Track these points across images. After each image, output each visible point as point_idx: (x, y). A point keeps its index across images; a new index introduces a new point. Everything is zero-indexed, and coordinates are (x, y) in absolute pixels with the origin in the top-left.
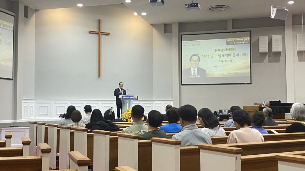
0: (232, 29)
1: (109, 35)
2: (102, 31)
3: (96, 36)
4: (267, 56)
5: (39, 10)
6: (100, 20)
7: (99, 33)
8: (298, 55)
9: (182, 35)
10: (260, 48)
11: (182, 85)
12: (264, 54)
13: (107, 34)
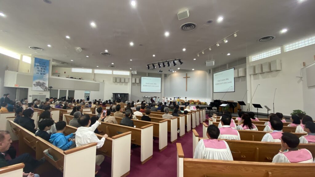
0: (229, 68)
6: (187, 73)
13: (189, 77)
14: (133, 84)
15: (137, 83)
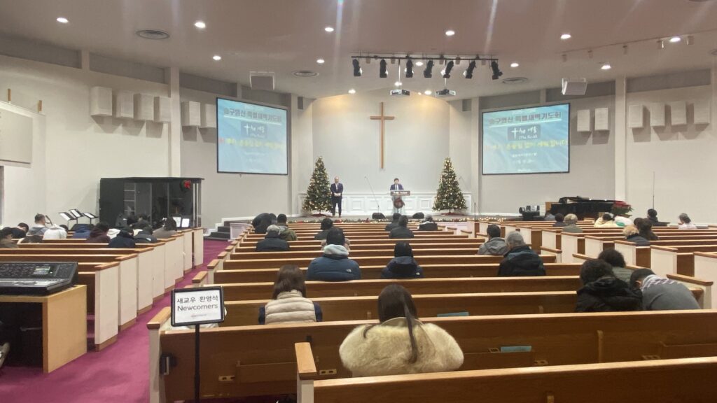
0: (547, 101)
2: (386, 115)
3: (378, 122)
4: (591, 136)
5: (316, 99)
6: (382, 103)
7: (382, 118)
8: (634, 134)
9: (483, 113)
10: (578, 127)
11: (483, 175)
12: (586, 135)
13: (392, 118)
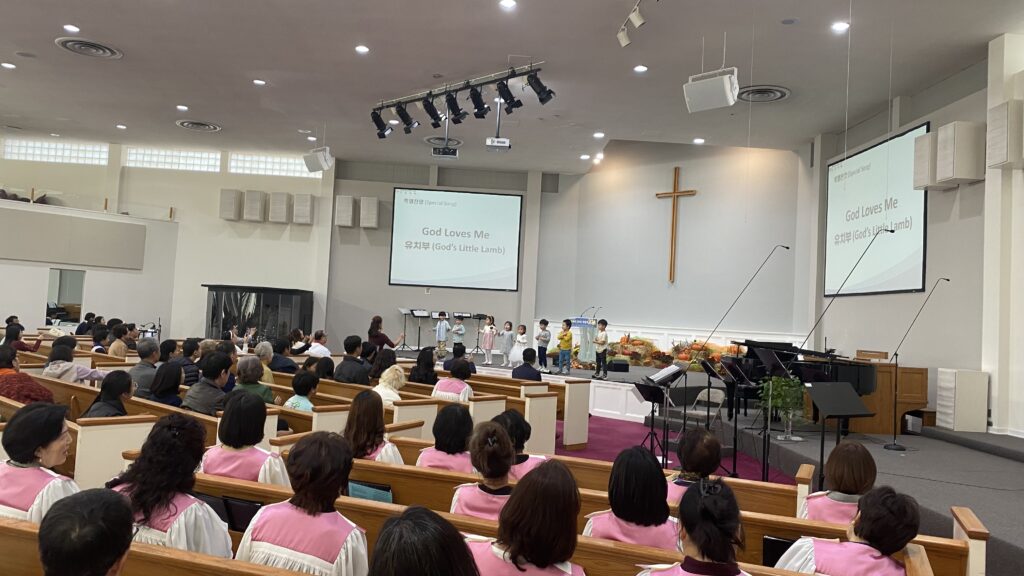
1: (693, 195)
2: (683, 189)
3: (668, 202)
4: (958, 197)
5: (584, 174)
6: (677, 169)
7: (677, 195)
9: (828, 167)
11: (825, 296)
13: (691, 193)
14: (342, 234)
15: (365, 228)
